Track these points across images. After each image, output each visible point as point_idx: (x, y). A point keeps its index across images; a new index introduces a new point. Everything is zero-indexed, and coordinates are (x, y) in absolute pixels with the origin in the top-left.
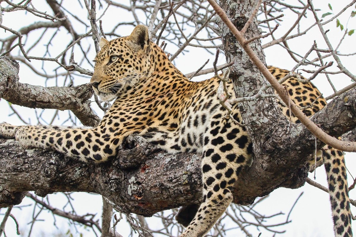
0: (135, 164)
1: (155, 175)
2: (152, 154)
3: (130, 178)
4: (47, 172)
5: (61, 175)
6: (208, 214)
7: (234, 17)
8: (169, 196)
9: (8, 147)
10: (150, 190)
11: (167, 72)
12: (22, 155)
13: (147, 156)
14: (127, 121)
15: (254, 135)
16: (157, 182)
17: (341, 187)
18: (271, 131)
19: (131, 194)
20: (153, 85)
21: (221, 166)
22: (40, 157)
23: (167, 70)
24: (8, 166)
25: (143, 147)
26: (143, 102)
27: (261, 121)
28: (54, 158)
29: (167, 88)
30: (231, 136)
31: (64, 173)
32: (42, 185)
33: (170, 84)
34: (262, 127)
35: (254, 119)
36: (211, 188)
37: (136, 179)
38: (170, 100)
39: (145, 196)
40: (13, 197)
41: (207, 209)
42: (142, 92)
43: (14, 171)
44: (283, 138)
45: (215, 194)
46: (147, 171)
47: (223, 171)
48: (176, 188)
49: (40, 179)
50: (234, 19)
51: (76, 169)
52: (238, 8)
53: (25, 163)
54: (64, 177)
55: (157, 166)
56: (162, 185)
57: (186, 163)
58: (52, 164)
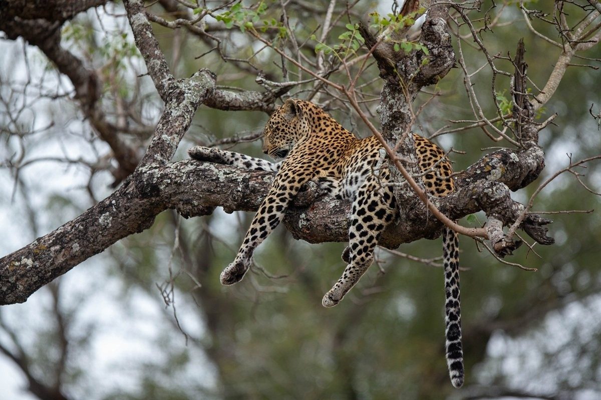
0: (306, 204)
1: (321, 216)
2: (320, 197)
3: (301, 214)
4: (235, 198)
5: (246, 200)
6: (352, 274)
7: (392, 111)
8: (332, 235)
9: (205, 170)
10: (317, 227)
11: (325, 132)
12: (216, 180)
13: (316, 198)
14: (294, 169)
15: (402, 204)
16: (322, 222)
17: (451, 240)
18: (415, 203)
19: (301, 227)
20: (314, 142)
21: (364, 234)
22: (230, 183)
23: (325, 130)
24: (204, 187)
25: (313, 191)
26: (306, 154)
27: (408, 194)
28: (241, 186)
29: (326, 146)
30: (371, 208)
31: (248, 199)
32: (230, 206)
33: (329, 143)
34: (408, 199)
35: (402, 192)
36: (355, 252)
37: (306, 216)
38: (332, 159)
39: (312, 231)
40: (206, 211)
41: (352, 269)
42: (305, 146)
43: (208, 192)
44: (423, 211)
45: (358, 257)
46: (315, 212)
47: (365, 238)
48: (337, 230)
49: (228, 200)
50: (391, 113)
51: (258, 197)
52: (396, 104)
53: (217, 187)
54: (248, 202)
55: (323, 208)
56: (326, 225)
57: (347, 211)
58: (239, 191)
